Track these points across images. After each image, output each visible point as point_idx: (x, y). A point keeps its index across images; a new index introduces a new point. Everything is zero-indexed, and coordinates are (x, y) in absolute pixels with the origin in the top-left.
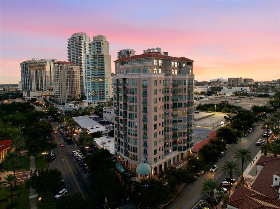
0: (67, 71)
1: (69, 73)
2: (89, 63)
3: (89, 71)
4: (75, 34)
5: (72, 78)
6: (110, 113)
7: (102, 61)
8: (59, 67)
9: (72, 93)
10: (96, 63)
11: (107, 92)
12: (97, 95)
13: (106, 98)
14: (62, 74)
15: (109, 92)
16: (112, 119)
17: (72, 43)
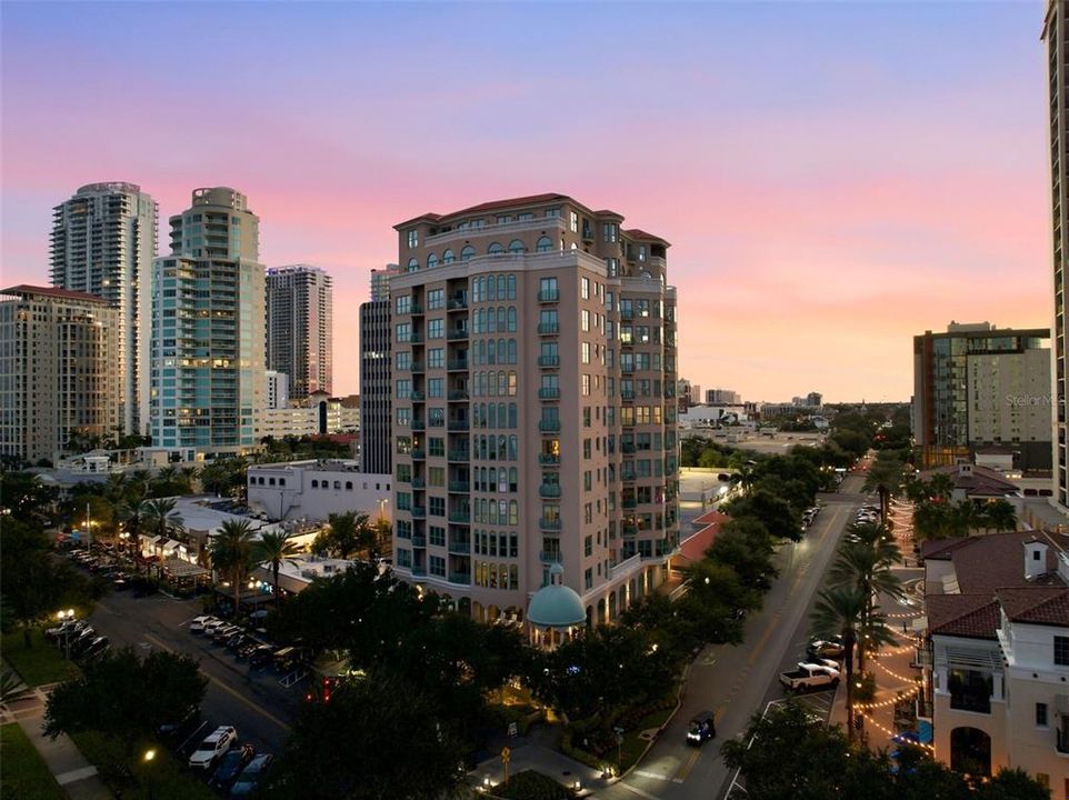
0: (65, 327)
1: (73, 336)
2: (172, 293)
3: (174, 325)
4: (92, 187)
5: (84, 358)
6: (282, 482)
7: (231, 289)
8: (28, 307)
9: (81, 422)
10: (206, 294)
11: (249, 412)
12: (205, 422)
13: (242, 436)
14: (38, 339)
15: (257, 411)
16: (292, 507)
17: (74, 222)
